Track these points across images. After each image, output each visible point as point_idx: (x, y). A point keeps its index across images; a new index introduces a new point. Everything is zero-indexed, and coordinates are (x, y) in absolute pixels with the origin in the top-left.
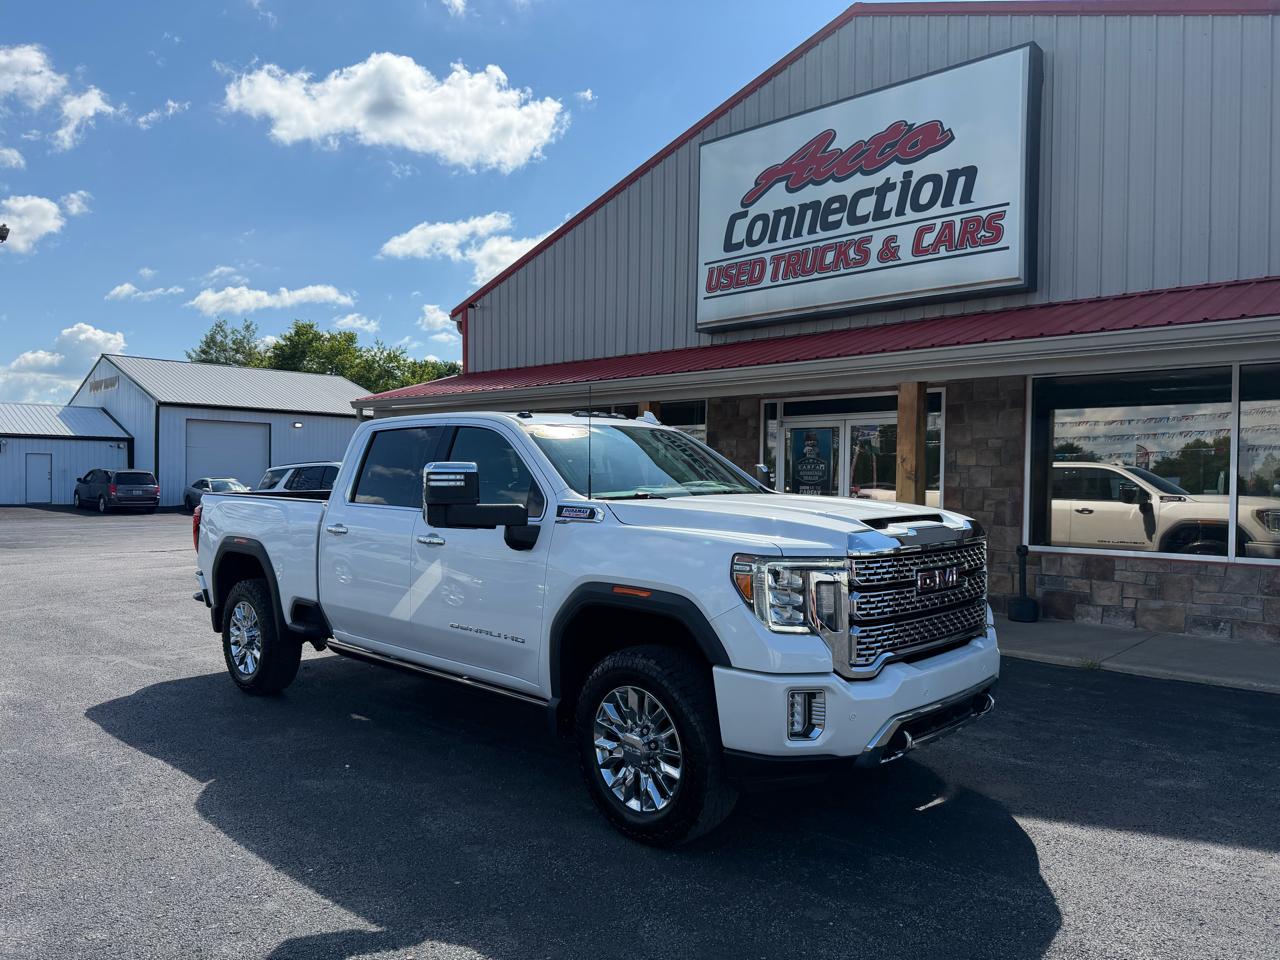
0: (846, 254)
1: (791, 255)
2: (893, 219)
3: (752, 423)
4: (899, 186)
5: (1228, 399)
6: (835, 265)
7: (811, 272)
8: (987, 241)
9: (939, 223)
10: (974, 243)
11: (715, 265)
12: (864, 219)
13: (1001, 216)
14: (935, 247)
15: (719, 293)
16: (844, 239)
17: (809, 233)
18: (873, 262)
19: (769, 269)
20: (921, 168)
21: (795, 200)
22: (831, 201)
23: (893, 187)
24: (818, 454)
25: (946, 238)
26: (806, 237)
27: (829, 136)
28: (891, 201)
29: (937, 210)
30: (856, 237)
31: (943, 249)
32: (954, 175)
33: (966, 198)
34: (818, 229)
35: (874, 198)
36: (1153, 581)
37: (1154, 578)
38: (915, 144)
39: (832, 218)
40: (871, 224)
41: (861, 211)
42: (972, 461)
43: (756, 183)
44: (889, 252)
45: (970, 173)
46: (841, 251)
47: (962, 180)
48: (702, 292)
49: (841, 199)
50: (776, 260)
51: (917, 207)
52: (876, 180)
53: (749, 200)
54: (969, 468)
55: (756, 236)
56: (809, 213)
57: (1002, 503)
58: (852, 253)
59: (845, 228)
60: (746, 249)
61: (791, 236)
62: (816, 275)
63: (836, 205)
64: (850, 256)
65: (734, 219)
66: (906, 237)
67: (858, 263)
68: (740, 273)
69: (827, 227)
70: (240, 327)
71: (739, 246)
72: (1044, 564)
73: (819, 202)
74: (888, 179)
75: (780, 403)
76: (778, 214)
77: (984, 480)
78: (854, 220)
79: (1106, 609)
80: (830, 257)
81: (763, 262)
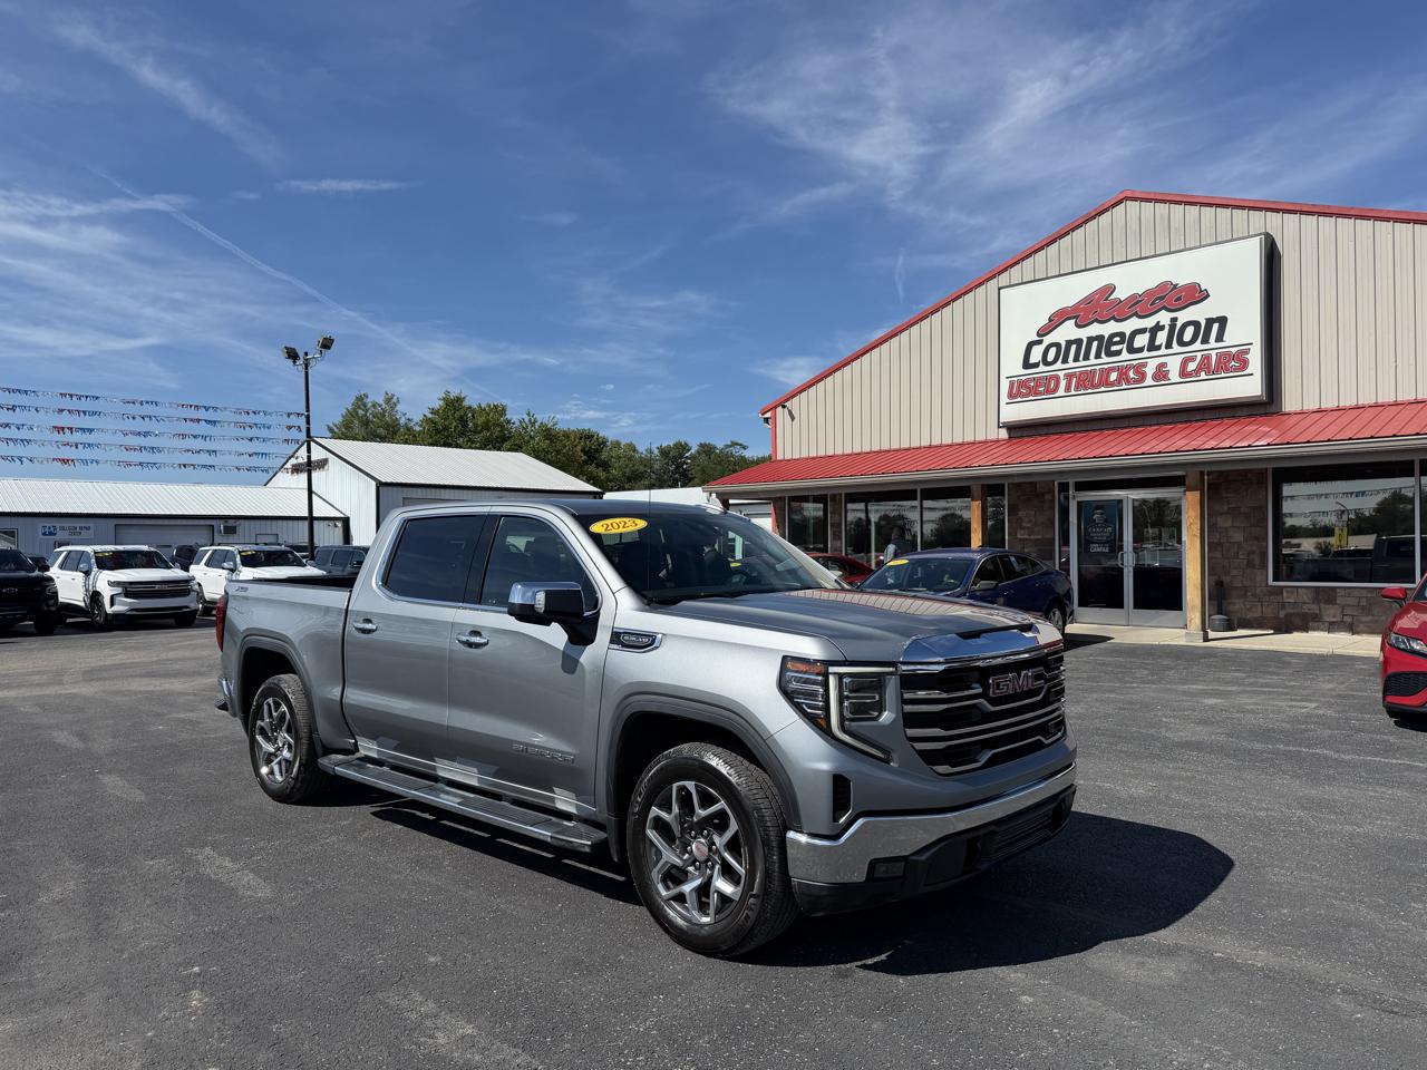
0: (1126, 374)
1: (1081, 373)
2: (1163, 351)
3: (1048, 497)
4: (1167, 328)
5: (1413, 475)
6: (1118, 381)
7: (1098, 386)
8: (1237, 369)
9: (1199, 355)
10: (1227, 371)
11: (1016, 379)
12: (1141, 350)
13: (1247, 352)
14: (1197, 371)
15: (1019, 399)
16: (1125, 363)
17: (1096, 358)
18: (1149, 381)
19: (1063, 383)
20: (1183, 316)
21: (1084, 333)
22: (1112, 336)
23: (1162, 328)
24: (1106, 520)
25: (1205, 365)
26: (1093, 360)
27: (1111, 289)
28: (1162, 337)
29: (1198, 345)
30: (1135, 363)
31: (1203, 374)
32: (1210, 322)
33: (1219, 338)
34: (1103, 355)
35: (1147, 335)
36: (1364, 603)
37: (1365, 600)
38: (1179, 299)
39: (1114, 348)
40: (1146, 354)
41: (1137, 344)
42: (1229, 524)
43: (1050, 320)
44: (1161, 374)
45: (1223, 321)
46: (1123, 373)
47: (1216, 326)
48: (1004, 398)
49: (1122, 335)
50: (1069, 377)
51: (1181, 343)
52: (1149, 322)
53: (1043, 332)
54: (1226, 528)
55: (1051, 357)
56: (1095, 344)
57: (1253, 552)
58: (1131, 374)
59: (1125, 355)
60: (1042, 368)
61: (1081, 358)
62: (1103, 389)
63: (1117, 339)
64: (1132, 377)
65: (1030, 345)
66: (1174, 365)
67: (1136, 382)
68: (1037, 386)
69: (1110, 354)
70: (381, 400)
71: (1036, 365)
72: (1285, 594)
73: (1102, 337)
74: (1158, 322)
75: (1071, 481)
76: (1069, 343)
77: (1238, 537)
78: (1131, 350)
79: (1331, 623)
80: (1114, 376)
81: (1057, 379)
